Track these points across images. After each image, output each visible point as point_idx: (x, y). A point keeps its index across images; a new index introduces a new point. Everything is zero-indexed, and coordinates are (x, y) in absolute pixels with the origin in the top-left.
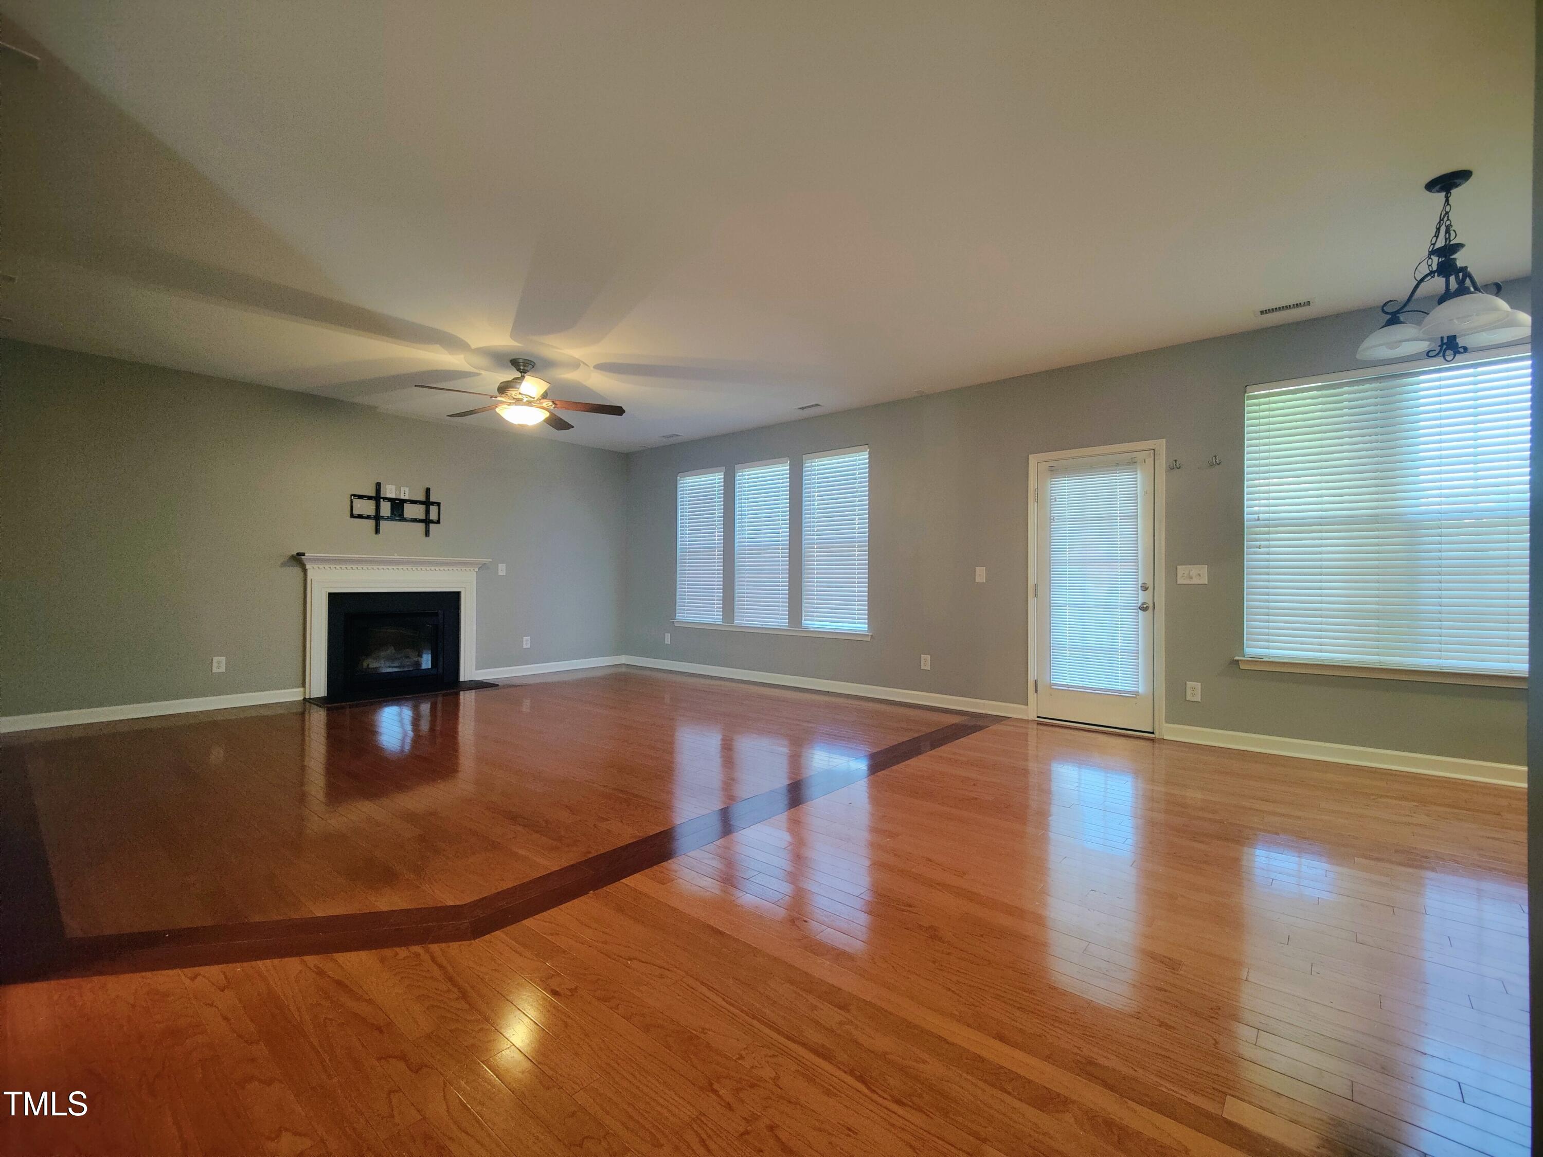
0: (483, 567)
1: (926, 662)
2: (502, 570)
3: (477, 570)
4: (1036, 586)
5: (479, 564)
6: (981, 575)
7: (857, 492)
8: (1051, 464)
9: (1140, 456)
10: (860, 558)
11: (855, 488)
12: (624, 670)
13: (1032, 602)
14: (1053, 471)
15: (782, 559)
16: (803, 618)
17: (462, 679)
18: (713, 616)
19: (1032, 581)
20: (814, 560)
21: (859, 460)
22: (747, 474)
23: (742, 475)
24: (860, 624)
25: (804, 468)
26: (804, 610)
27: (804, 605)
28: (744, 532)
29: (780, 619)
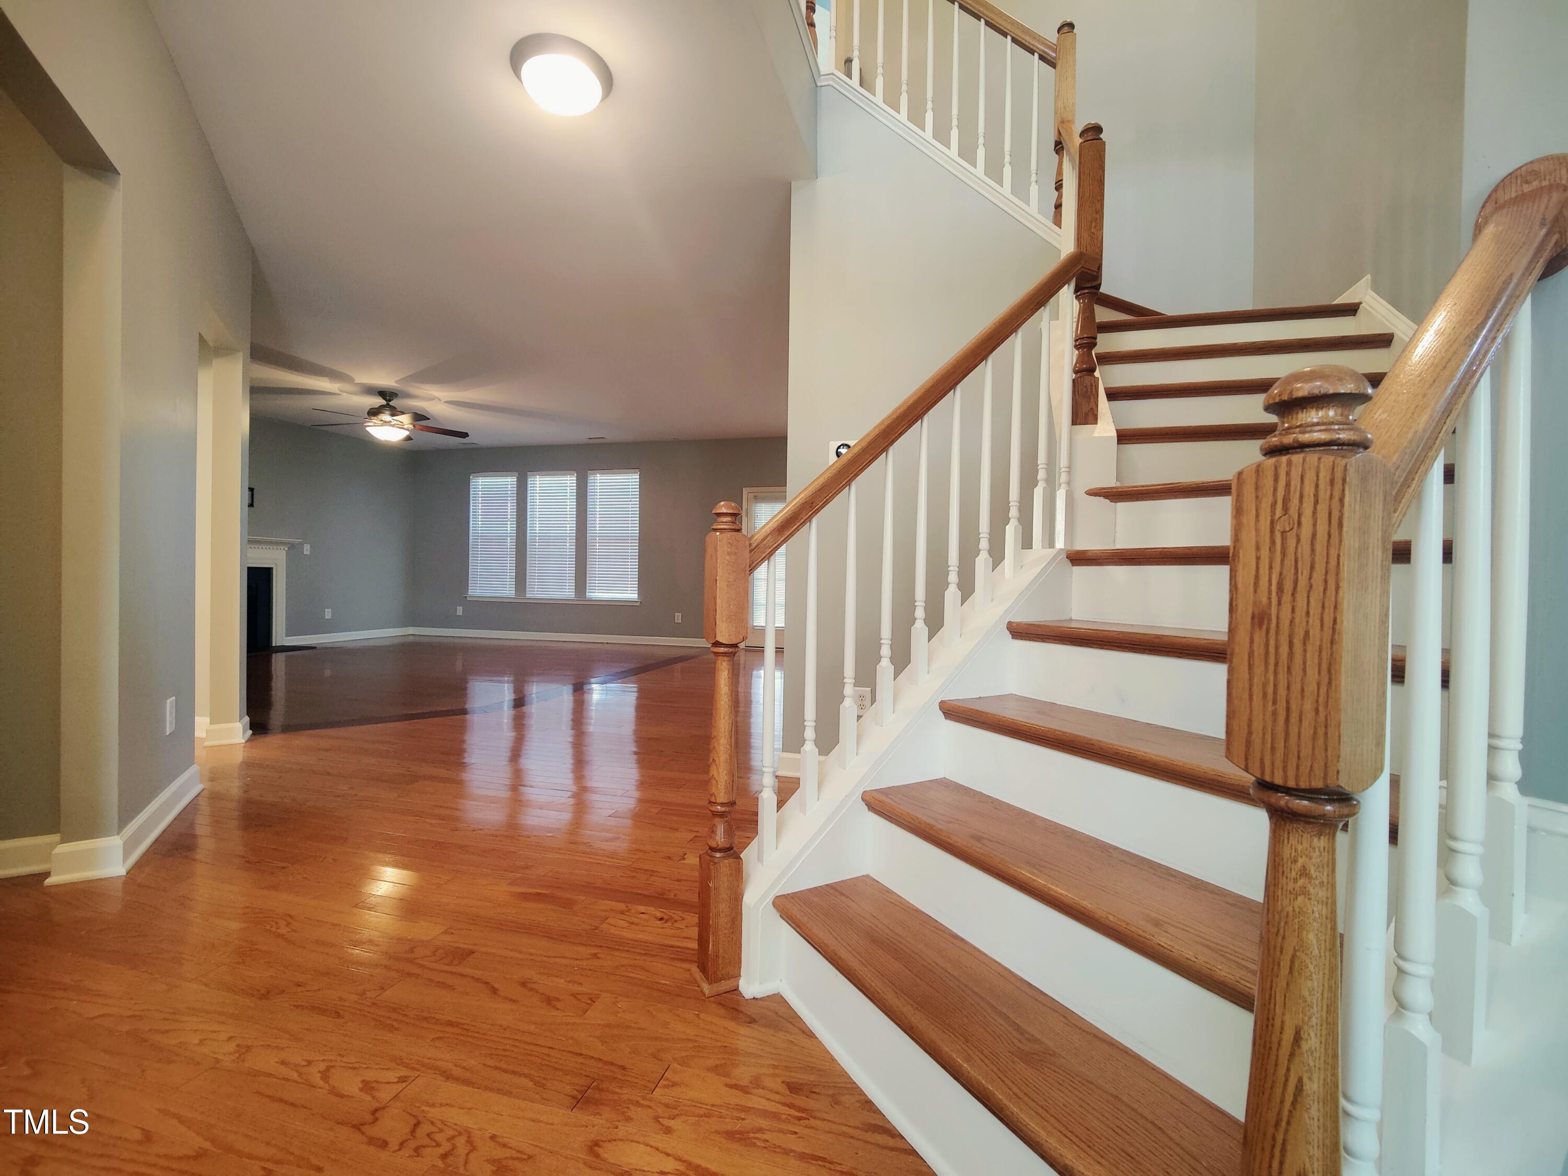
0: (292, 547)
1: (678, 618)
2: (307, 550)
3: (286, 549)
5: (289, 543)
7: (631, 501)
8: (756, 494)
10: (632, 550)
11: (629, 498)
12: (411, 638)
14: (757, 499)
15: (570, 547)
16: (587, 591)
17: (274, 645)
18: (506, 590)
20: (596, 548)
21: (632, 479)
22: (538, 480)
23: (534, 481)
24: (631, 594)
25: (588, 481)
26: (588, 585)
27: (588, 582)
28: (535, 525)
29: (567, 592)
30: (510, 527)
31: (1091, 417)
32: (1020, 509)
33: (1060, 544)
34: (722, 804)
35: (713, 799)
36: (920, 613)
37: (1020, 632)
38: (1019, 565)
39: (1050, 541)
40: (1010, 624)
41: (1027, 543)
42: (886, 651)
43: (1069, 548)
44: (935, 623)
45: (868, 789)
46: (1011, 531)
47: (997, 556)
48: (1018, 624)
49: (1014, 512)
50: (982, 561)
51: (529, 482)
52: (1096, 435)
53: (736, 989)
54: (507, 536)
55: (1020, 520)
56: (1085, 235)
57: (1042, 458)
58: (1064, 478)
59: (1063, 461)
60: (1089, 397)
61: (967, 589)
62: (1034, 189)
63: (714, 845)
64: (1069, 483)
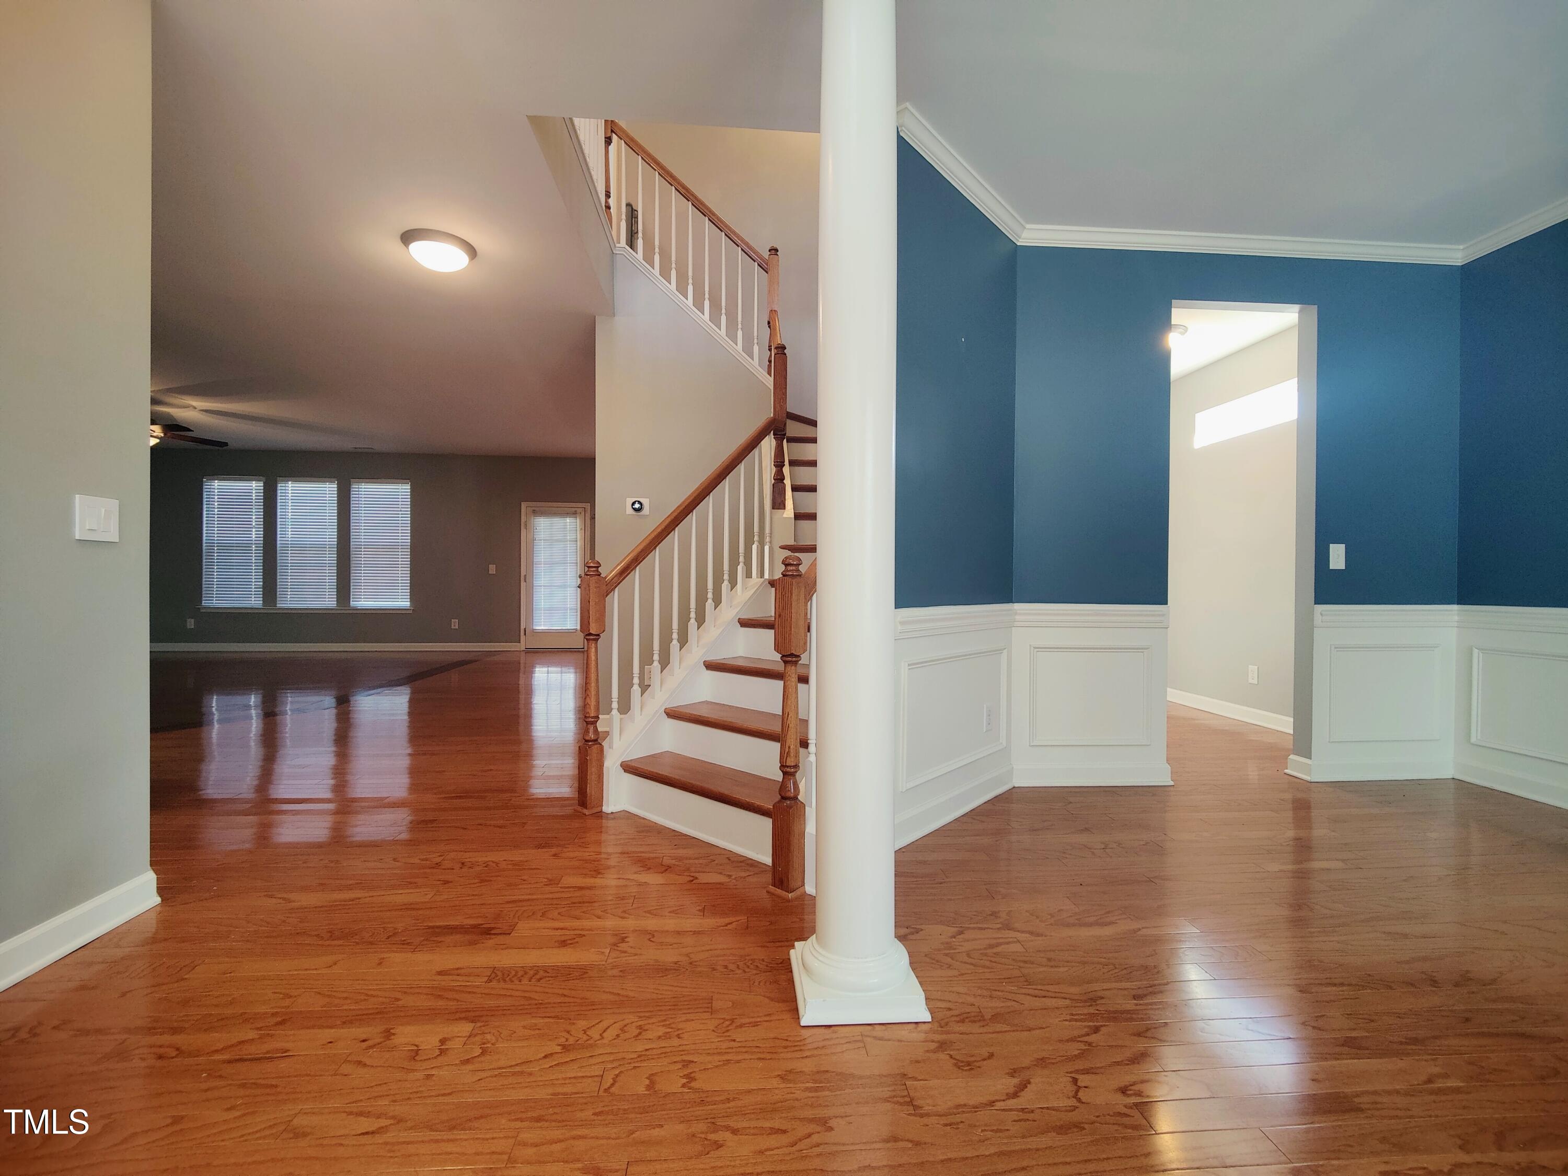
1: (455, 624)
4: (525, 576)
6: (492, 569)
7: (401, 511)
8: (533, 508)
9: (579, 510)
10: (403, 559)
11: (398, 508)
13: (523, 584)
14: (536, 513)
16: (351, 600)
18: (252, 600)
19: (523, 573)
20: (361, 557)
21: (402, 489)
22: (290, 486)
23: (285, 487)
24: (403, 602)
25: (352, 489)
26: (352, 594)
27: (352, 590)
28: (286, 533)
29: (328, 601)
30: (256, 534)
31: (782, 506)
32: (745, 557)
33: (766, 576)
34: (592, 717)
35: (588, 715)
36: (693, 615)
37: (744, 623)
38: (745, 588)
39: (762, 575)
40: (739, 619)
41: (749, 575)
42: (675, 636)
43: (771, 578)
44: (701, 621)
45: (667, 707)
46: (740, 569)
47: (733, 583)
48: (744, 619)
49: (741, 559)
50: (725, 585)
51: (279, 488)
52: (785, 516)
53: (601, 811)
54: (252, 544)
55: (745, 563)
56: (778, 405)
57: (756, 529)
58: (768, 539)
59: (767, 531)
60: (781, 494)
61: (717, 601)
62: (756, 349)
63: (587, 738)
64: (770, 542)
